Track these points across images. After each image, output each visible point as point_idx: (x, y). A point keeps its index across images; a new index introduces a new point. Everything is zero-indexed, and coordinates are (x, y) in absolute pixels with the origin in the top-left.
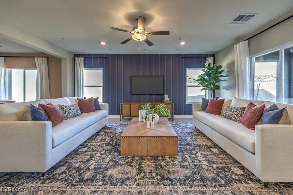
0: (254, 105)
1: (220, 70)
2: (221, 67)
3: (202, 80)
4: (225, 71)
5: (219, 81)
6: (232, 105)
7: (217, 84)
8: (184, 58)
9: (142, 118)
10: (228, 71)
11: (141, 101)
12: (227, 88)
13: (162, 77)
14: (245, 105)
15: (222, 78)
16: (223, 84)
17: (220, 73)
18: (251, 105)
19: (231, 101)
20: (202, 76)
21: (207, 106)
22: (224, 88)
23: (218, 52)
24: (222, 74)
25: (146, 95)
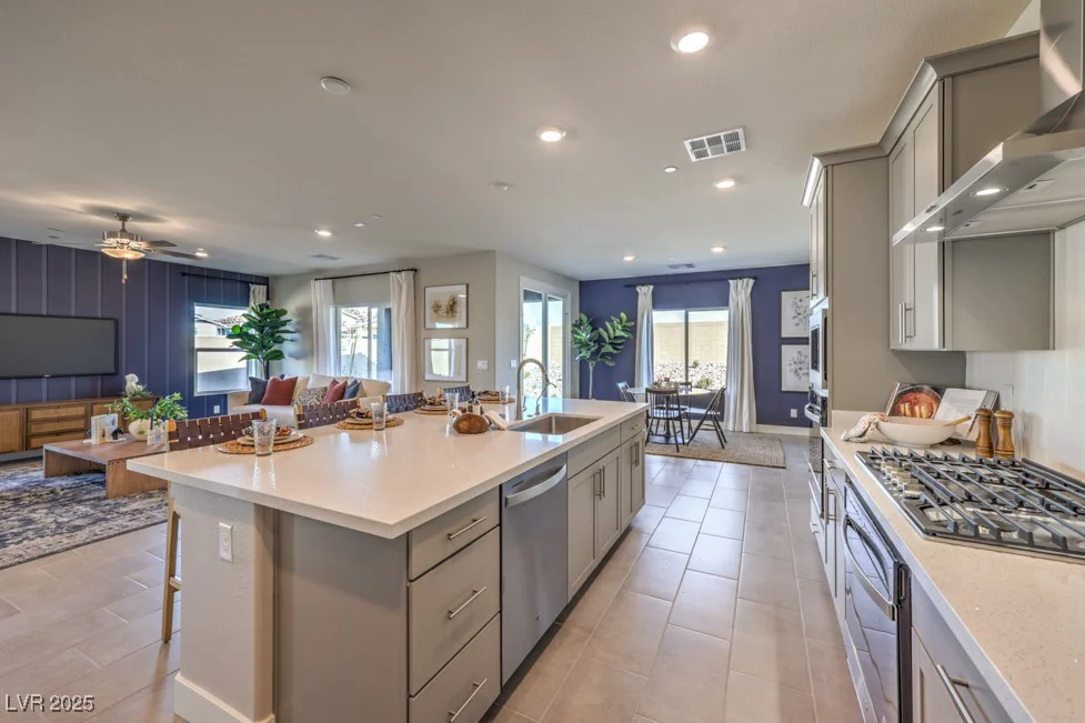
0: (337, 383)
1: (283, 318)
2: (285, 312)
3: (241, 337)
4: (294, 320)
5: (281, 341)
6: (309, 386)
7: (276, 347)
8: (187, 277)
9: (104, 436)
10: (298, 323)
11: (14, 399)
12: (297, 357)
13: (112, 322)
14: (327, 385)
15: (285, 336)
16: (288, 348)
17: (284, 323)
18: (335, 382)
19: (308, 379)
20: (241, 328)
21: (263, 394)
22: (291, 355)
23: (277, 277)
24: (287, 327)
25: (42, 377)
